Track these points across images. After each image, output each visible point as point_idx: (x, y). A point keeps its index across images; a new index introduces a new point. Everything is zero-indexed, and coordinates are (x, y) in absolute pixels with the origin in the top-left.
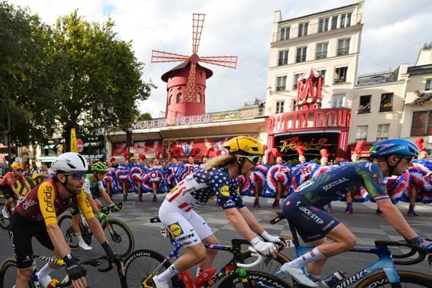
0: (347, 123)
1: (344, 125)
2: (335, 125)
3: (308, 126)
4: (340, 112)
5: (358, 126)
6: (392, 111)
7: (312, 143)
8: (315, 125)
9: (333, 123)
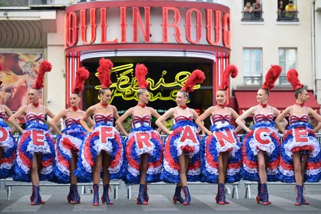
0: (226, 38)
1: (220, 43)
2: (203, 41)
3: (152, 40)
4: (210, 12)
5: (245, 48)
6: (297, 20)
7: (162, 83)
8: (165, 37)
9: (199, 36)
